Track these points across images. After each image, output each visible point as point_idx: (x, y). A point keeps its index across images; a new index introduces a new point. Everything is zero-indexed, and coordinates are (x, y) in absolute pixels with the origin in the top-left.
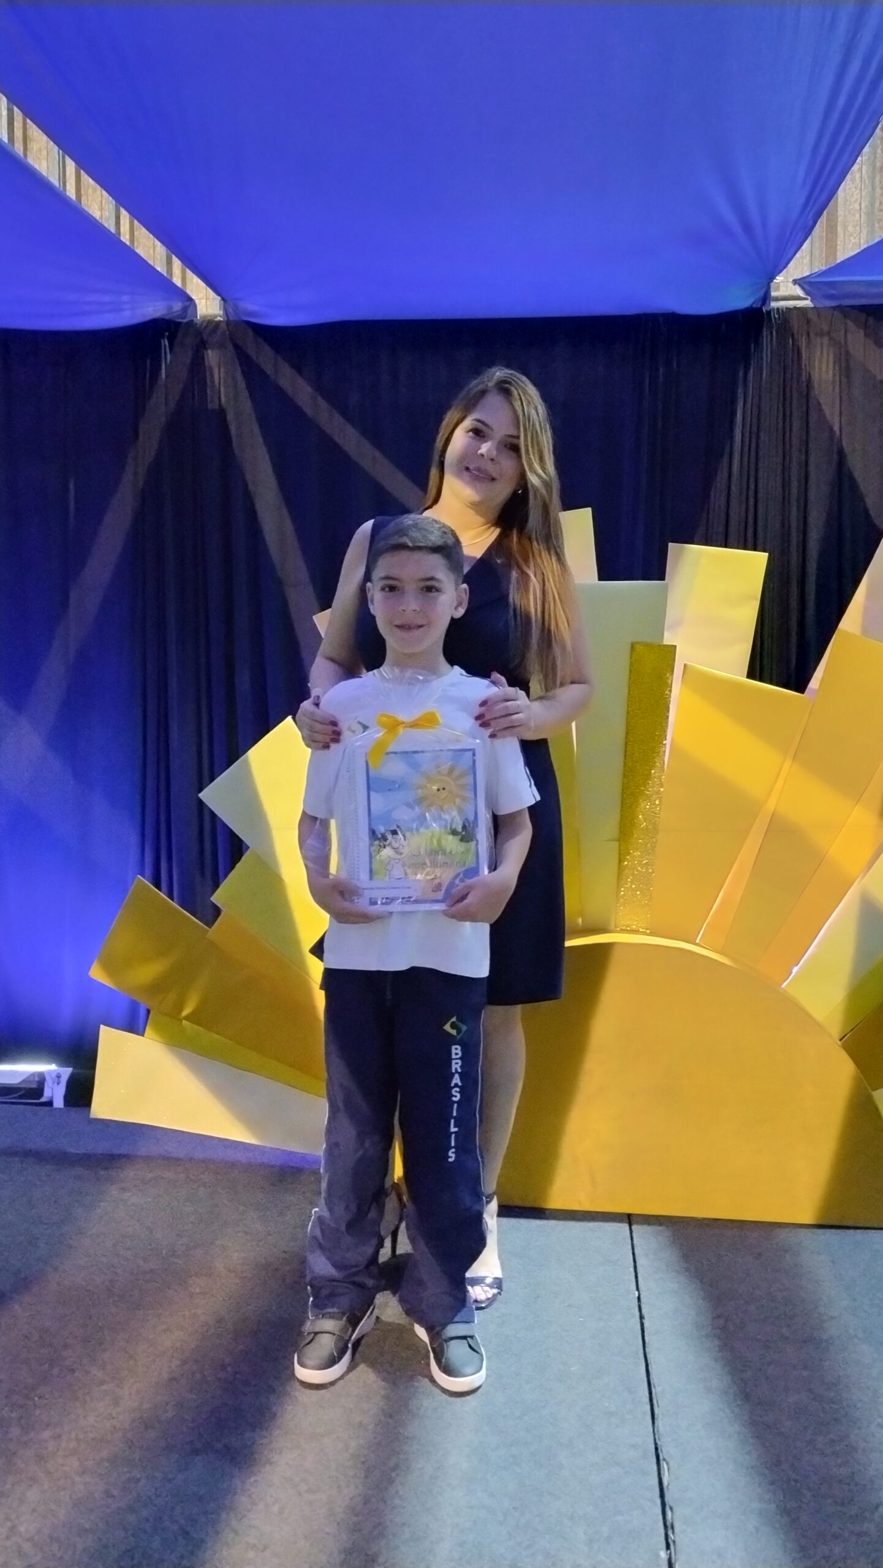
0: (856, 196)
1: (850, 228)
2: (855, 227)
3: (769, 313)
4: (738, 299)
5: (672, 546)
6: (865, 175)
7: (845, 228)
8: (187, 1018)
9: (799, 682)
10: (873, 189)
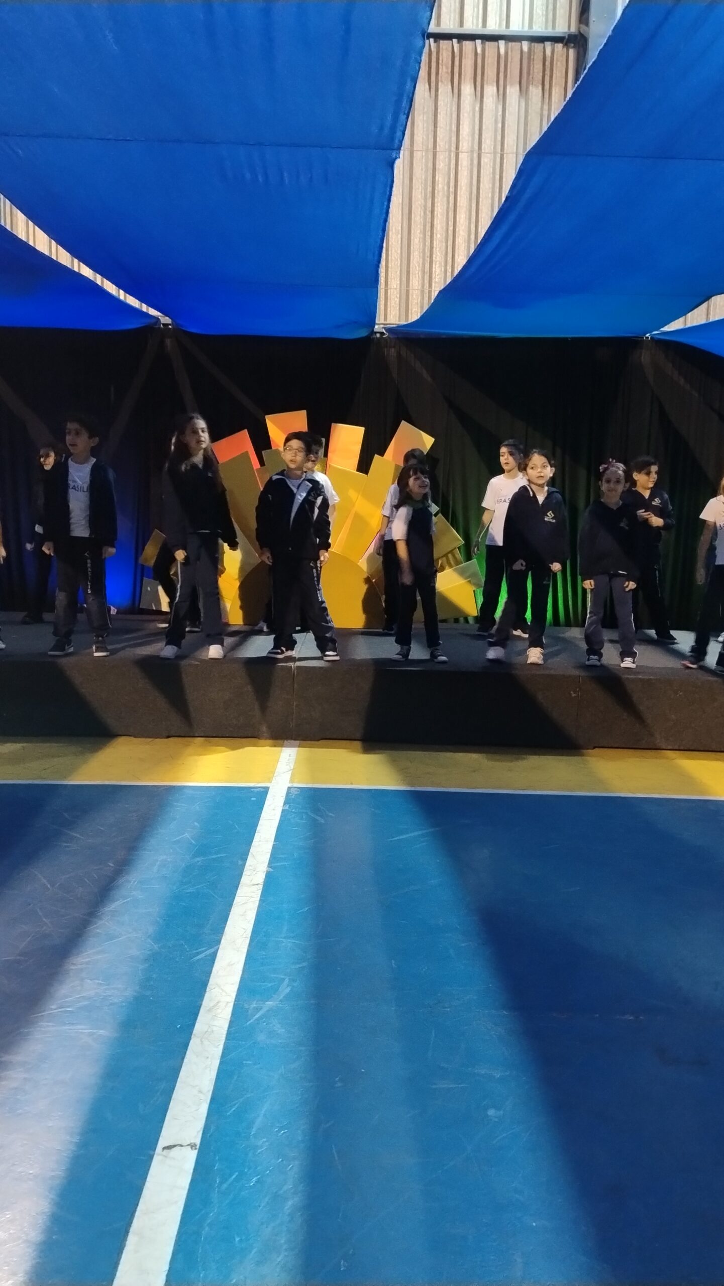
0: (417, 284)
1: (414, 296)
2: (416, 296)
3: (373, 338)
4: (363, 333)
5: (333, 425)
6: (420, 276)
7: (412, 296)
8: (172, 575)
9: (366, 472)
10: (424, 281)
